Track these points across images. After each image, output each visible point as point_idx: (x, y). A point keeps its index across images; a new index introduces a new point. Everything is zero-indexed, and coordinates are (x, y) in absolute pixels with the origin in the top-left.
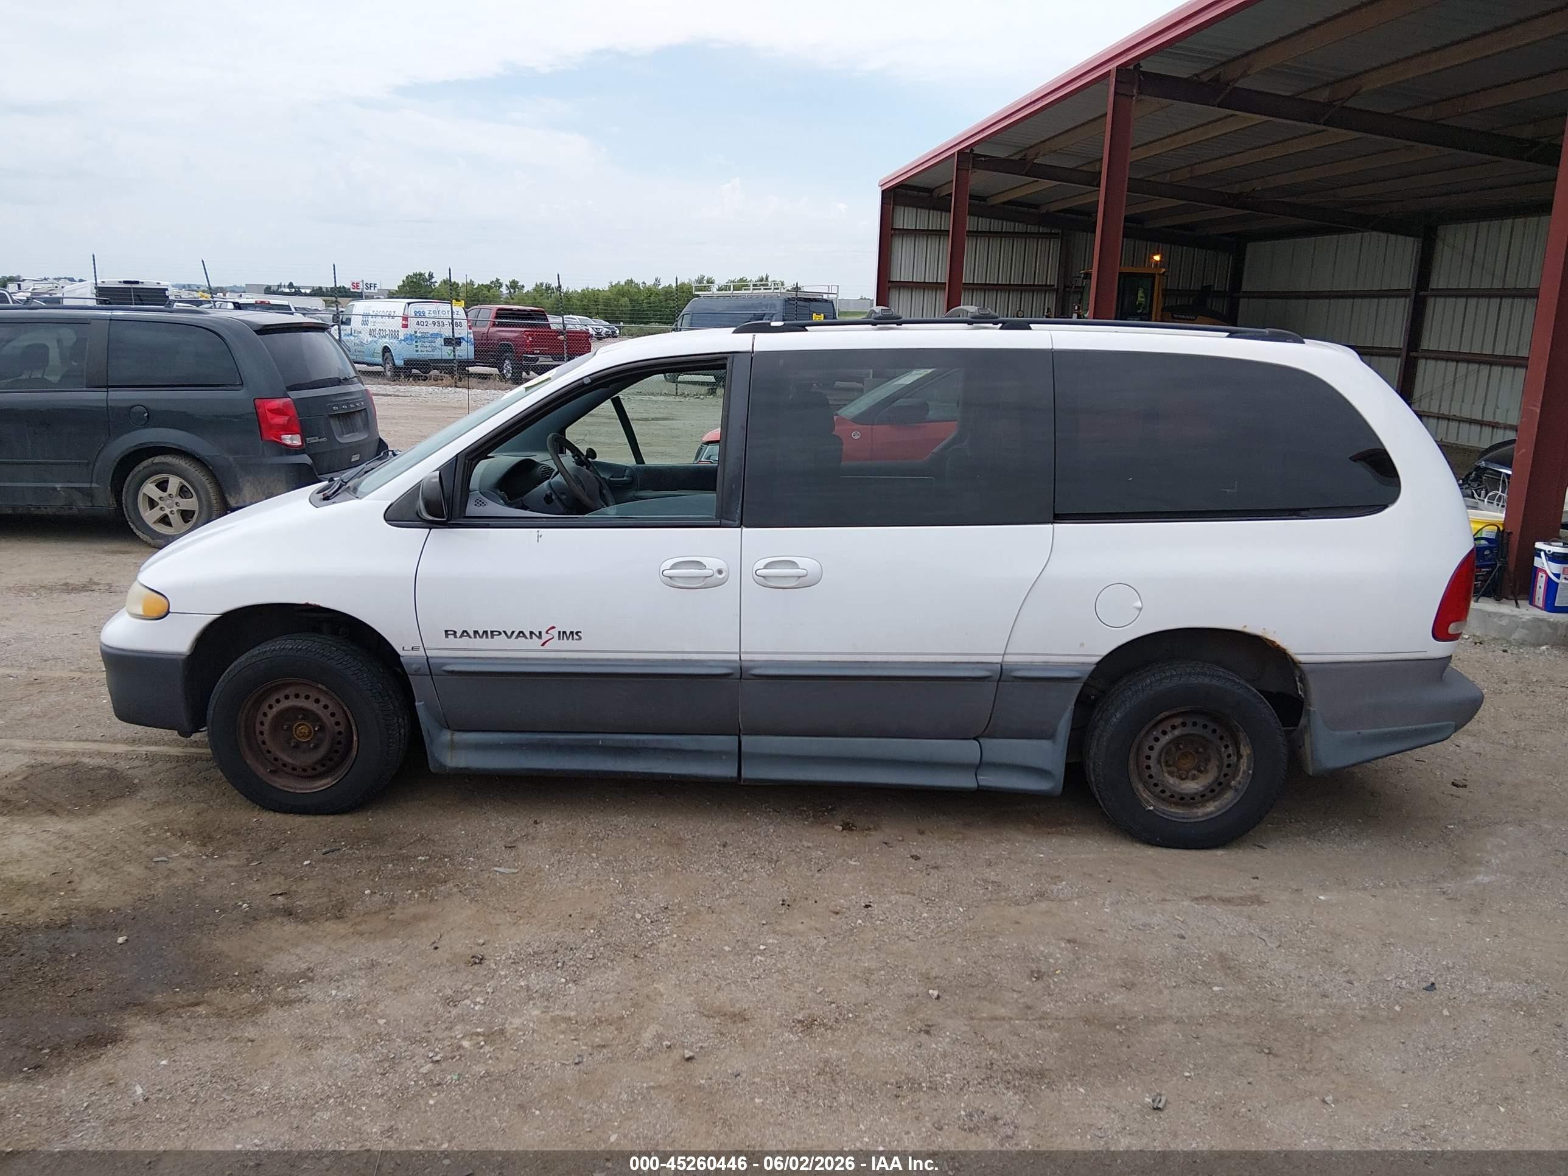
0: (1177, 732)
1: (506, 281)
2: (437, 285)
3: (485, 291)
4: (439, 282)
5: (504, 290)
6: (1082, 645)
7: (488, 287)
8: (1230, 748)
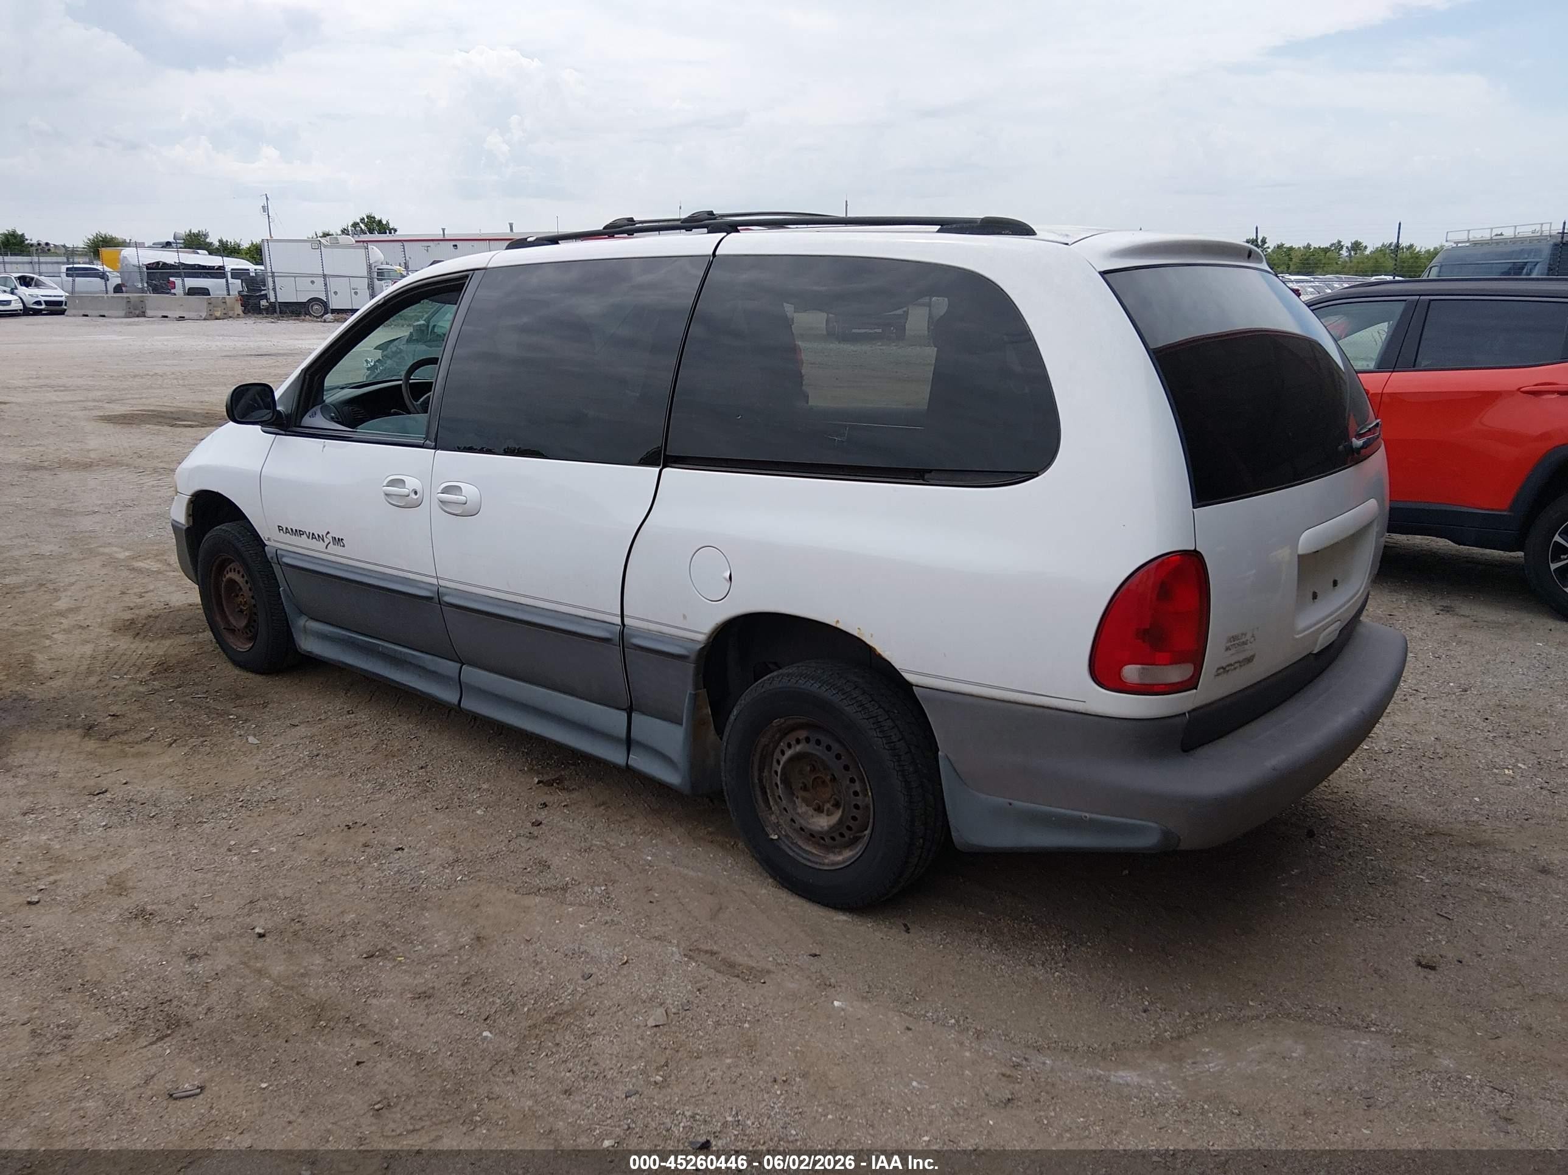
0: (798, 748)
1: (1347, 243)
2: (1269, 250)
3: (1322, 254)
4: (1272, 247)
5: (1344, 252)
6: (685, 617)
7: (1326, 250)
8: (857, 783)
